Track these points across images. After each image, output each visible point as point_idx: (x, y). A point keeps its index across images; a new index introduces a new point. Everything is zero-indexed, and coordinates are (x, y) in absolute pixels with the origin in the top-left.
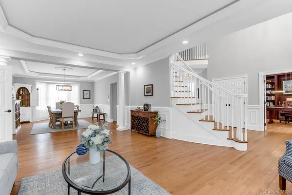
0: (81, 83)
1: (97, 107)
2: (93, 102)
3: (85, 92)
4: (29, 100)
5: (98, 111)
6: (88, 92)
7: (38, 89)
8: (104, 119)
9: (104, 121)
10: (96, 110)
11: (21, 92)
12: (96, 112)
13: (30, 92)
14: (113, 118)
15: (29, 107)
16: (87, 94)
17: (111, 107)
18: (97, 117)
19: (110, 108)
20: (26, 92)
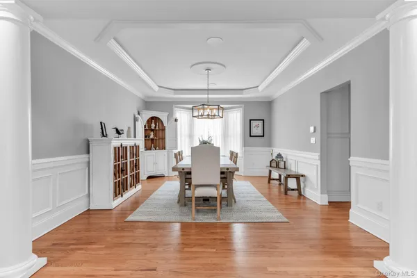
0: (247, 105)
1: (279, 156)
2: (270, 144)
3: (254, 123)
4: (164, 139)
5: (282, 165)
6: (260, 123)
7: (176, 120)
8: (299, 189)
9: (300, 194)
10: (277, 163)
11: (153, 125)
12: (277, 166)
13: (165, 124)
14: (328, 192)
15: (163, 151)
16: (258, 126)
17: (321, 159)
18: (280, 180)
19: (319, 163)
20: (160, 125)
